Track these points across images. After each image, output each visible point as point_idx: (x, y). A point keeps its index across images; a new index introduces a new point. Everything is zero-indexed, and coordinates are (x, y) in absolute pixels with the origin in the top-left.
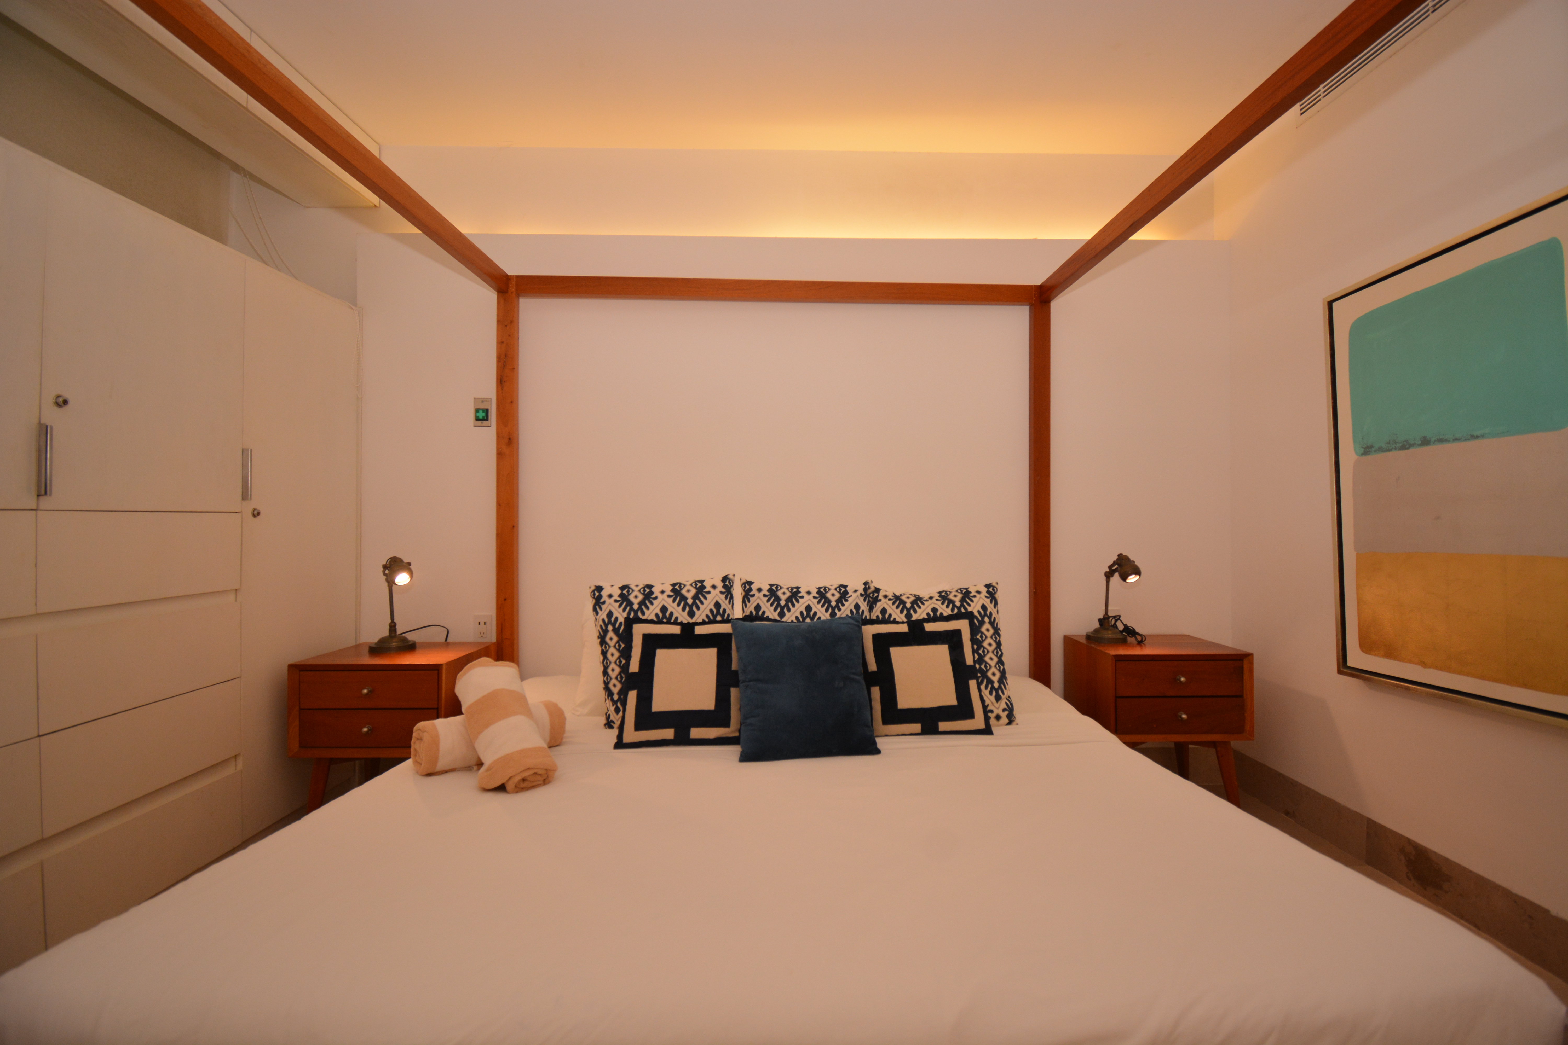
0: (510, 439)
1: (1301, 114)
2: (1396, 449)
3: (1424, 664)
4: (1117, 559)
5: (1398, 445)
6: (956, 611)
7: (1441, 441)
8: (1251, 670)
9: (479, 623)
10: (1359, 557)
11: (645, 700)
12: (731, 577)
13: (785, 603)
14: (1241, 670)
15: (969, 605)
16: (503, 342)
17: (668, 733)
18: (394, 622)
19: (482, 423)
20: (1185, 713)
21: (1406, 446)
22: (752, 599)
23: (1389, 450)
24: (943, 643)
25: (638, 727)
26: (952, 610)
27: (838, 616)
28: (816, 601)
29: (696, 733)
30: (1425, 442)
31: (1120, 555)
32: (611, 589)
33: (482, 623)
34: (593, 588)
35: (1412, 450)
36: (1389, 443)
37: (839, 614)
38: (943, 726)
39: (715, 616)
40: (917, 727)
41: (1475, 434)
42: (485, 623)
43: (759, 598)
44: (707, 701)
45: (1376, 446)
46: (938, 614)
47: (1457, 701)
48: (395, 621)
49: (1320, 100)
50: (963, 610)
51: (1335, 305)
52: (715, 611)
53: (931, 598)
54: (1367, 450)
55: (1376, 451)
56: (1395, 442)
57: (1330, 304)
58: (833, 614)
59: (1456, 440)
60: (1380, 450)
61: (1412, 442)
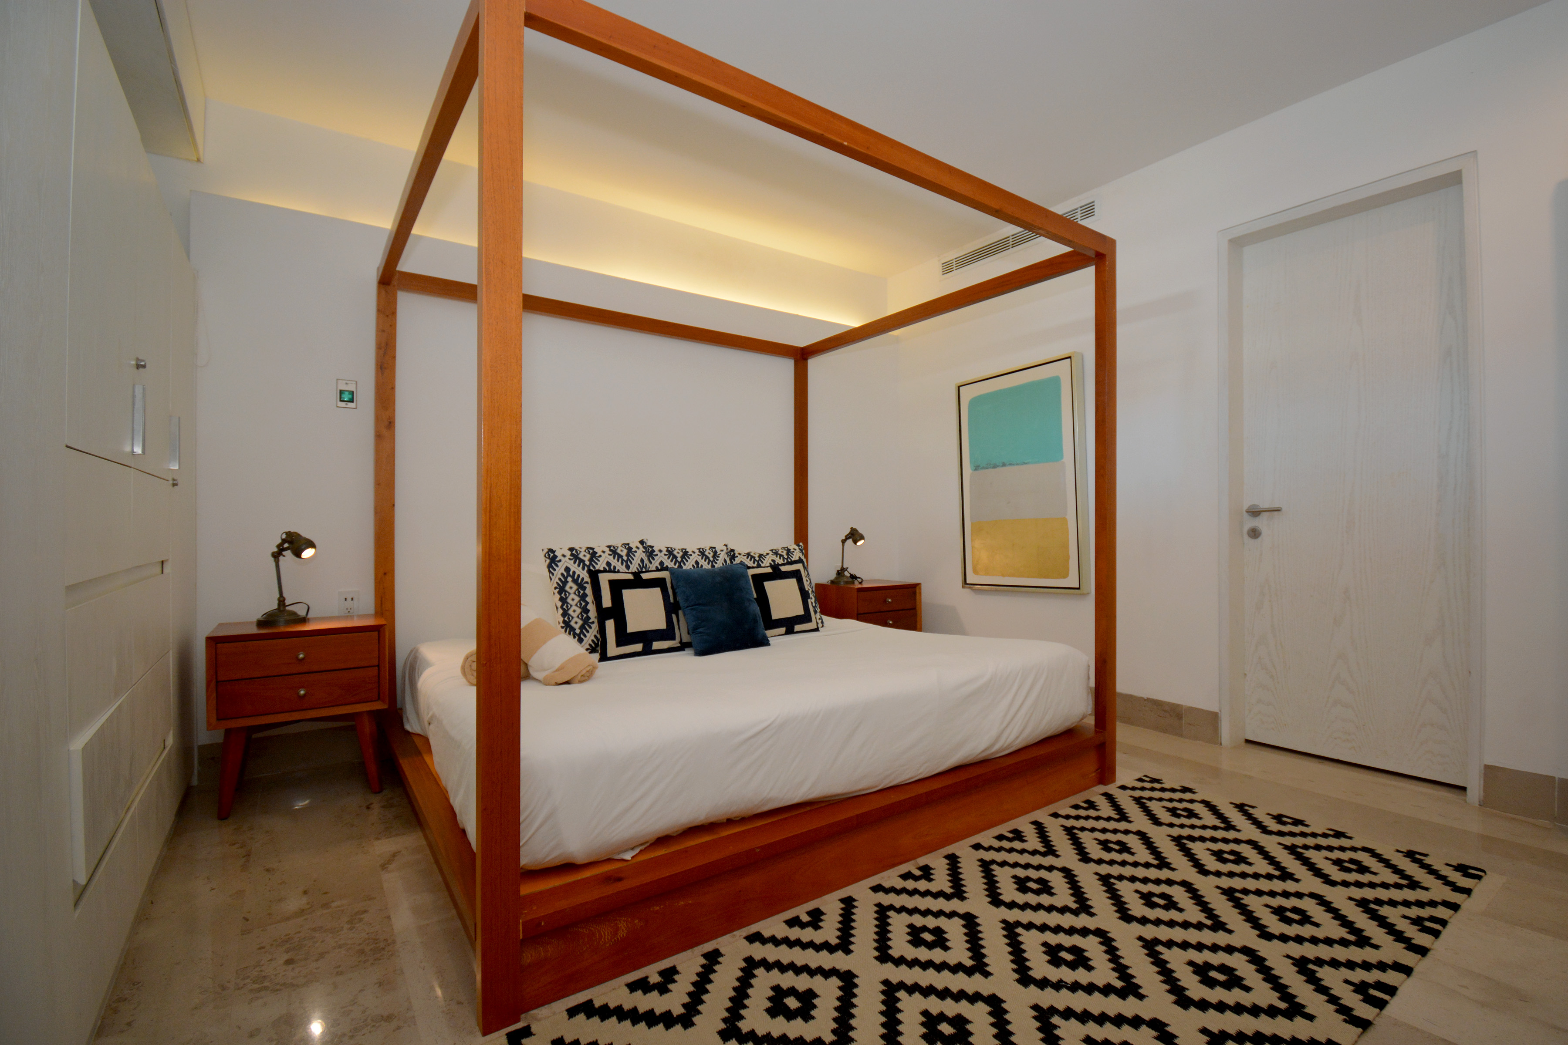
0: (390, 423)
1: (943, 274)
2: (990, 468)
3: (1003, 575)
4: (851, 531)
5: (992, 466)
6: (786, 561)
7: (1011, 464)
8: (920, 593)
9: (346, 599)
10: (972, 524)
11: (621, 625)
12: (645, 540)
13: (680, 559)
14: (915, 593)
15: (792, 557)
16: (383, 331)
17: (639, 647)
18: (284, 597)
19: (347, 404)
20: (891, 620)
21: (995, 467)
22: (656, 558)
23: (987, 468)
24: (793, 577)
25: (619, 644)
26: (784, 561)
27: (716, 567)
28: (700, 557)
29: (656, 645)
30: (1004, 465)
31: (852, 528)
32: (562, 551)
33: (349, 599)
34: (546, 550)
35: (998, 469)
36: (987, 465)
37: (716, 566)
38: (797, 628)
39: (642, 569)
40: (783, 630)
41: (1026, 462)
42: (352, 599)
43: (661, 556)
44: (660, 623)
45: (981, 466)
46: (776, 563)
47: (1013, 591)
48: (284, 595)
49: (953, 271)
50: (789, 560)
51: (961, 388)
52: (641, 566)
53: (768, 554)
54: (977, 468)
55: (981, 468)
56: (990, 464)
57: (959, 387)
58: (713, 566)
59: (1017, 464)
60: (983, 468)
61: (998, 464)
